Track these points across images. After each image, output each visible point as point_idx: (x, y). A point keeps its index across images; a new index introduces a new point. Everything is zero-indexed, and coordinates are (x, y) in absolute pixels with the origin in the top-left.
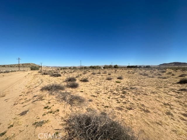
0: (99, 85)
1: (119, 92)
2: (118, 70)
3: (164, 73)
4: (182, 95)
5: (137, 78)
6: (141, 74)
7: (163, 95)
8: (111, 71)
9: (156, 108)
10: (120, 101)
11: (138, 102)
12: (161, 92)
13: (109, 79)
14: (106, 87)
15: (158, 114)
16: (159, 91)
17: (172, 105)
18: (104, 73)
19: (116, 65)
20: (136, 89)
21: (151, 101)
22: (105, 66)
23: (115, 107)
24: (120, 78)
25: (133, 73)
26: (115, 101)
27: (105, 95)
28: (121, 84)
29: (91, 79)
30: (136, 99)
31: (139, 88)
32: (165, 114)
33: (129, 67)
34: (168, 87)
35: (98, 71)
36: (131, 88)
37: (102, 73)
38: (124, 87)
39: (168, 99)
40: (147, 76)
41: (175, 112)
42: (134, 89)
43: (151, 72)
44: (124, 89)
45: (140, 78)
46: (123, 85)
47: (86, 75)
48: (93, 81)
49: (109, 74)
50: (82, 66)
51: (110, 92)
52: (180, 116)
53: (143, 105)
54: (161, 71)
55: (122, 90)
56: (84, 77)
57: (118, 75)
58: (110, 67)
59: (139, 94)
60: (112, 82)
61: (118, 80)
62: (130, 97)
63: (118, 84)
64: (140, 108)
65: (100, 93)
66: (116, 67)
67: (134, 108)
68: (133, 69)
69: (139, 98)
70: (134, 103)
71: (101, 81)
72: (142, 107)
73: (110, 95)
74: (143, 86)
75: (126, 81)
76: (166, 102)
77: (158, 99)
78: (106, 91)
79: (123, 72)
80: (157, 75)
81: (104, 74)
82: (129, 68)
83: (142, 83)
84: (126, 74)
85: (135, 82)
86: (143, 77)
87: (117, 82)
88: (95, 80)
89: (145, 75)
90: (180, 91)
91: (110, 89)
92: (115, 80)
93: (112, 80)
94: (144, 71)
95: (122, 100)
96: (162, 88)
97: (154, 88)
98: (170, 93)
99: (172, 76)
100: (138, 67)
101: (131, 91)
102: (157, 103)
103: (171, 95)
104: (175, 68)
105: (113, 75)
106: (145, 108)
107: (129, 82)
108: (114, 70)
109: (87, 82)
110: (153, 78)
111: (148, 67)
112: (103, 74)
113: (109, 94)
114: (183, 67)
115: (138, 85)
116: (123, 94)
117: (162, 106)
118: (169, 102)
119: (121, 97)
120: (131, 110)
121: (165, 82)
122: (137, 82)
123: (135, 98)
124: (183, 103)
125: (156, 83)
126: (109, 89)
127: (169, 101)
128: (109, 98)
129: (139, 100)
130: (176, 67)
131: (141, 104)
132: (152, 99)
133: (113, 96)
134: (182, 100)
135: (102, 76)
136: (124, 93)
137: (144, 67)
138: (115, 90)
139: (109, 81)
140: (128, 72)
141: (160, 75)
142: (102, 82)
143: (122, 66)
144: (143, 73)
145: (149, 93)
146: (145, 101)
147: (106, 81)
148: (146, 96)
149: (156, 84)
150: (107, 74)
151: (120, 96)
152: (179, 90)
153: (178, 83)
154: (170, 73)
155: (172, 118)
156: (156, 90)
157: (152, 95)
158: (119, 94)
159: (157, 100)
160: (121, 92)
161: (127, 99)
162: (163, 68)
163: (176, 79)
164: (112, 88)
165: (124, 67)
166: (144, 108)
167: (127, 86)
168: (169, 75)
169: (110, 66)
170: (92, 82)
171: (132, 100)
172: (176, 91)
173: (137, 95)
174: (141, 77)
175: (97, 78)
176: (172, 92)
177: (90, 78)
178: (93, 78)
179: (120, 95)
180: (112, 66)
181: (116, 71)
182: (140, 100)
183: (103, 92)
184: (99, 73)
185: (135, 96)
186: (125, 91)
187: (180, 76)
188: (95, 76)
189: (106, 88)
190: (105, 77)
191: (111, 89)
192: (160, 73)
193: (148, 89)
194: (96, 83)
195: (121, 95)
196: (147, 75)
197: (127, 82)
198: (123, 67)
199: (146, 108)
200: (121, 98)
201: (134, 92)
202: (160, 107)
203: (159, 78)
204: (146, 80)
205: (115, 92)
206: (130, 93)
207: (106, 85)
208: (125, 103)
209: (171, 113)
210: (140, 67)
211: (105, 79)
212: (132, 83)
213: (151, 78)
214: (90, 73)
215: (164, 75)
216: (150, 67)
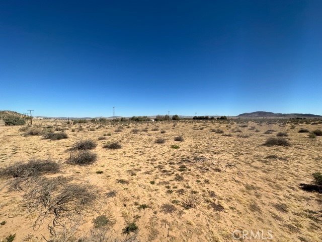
0: (140, 155)
1: (173, 167)
2: (178, 124)
3: (246, 129)
4: (271, 167)
5: (207, 138)
6: (213, 131)
7: (244, 168)
8: (167, 125)
9: (234, 199)
10: (174, 188)
11: (204, 188)
12: (242, 163)
13: (160, 142)
14: (152, 158)
15: (238, 211)
16: (239, 162)
17: (259, 188)
18: (155, 130)
19: (176, 116)
20: (203, 161)
21: (225, 184)
22: (157, 117)
23: (161, 205)
24: (179, 139)
25: (201, 129)
26: (162, 190)
27: (147, 175)
28: (179, 150)
29: (127, 141)
30: (202, 181)
31: (208, 158)
32: (249, 211)
33: (195, 118)
34: (251, 153)
35: (144, 125)
36: (196, 159)
37: (151, 129)
38: (183, 156)
39: (251, 176)
40: (222, 134)
41: (264, 202)
42: (199, 159)
43: (227, 126)
44: (183, 160)
45: (211, 137)
46: (183, 153)
47: (120, 134)
48: (130, 145)
49: (163, 132)
50: (116, 117)
51: (157, 170)
52: (271, 210)
53: (212, 194)
54: (241, 125)
55: (180, 163)
56: (116, 139)
57: (176, 134)
58: (166, 118)
59: (207, 170)
60: (165, 148)
61: (176, 142)
62: (191, 177)
63: (175, 150)
64: (208, 201)
65: (138, 173)
66: (175, 118)
67: (197, 203)
68: (201, 122)
69: (207, 178)
70: (197, 191)
71: (146, 145)
72: (211, 199)
73: (156, 175)
74: (215, 153)
75: (188, 144)
76: (250, 183)
77: (237, 178)
78: (151, 167)
79: (186, 127)
80: (235, 132)
81: (154, 132)
82: (196, 121)
83: (214, 147)
84: (191, 130)
85: (203, 145)
86: (216, 135)
87: (173, 147)
88: (134, 144)
89: (219, 132)
90: (267, 160)
91: (159, 161)
92: (170, 143)
93: (166, 143)
94: (217, 124)
95: (176, 185)
96: (242, 154)
97: (231, 155)
98: (254, 164)
99: (255, 133)
100: (209, 119)
101: (195, 165)
102: (235, 187)
103: (256, 168)
104: (259, 120)
105: (168, 133)
106: (215, 200)
107: (193, 146)
108: (173, 124)
109: (119, 150)
110: (230, 137)
111: (223, 118)
112: (152, 132)
113: (154, 174)
114: (269, 118)
115: (208, 152)
116: (181, 171)
117: (243, 191)
118: (254, 181)
119: (176, 178)
120: (191, 209)
121: (247, 143)
122: (207, 145)
123: (200, 179)
124: (274, 183)
125: (234, 145)
126: (157, 162)
127: (254, 179)
128: (153, 183)
129: (207, 182)
130: (260, 118)
131: (209, 192)
132: (228, 179)
133: (161, 178)
134: (271, 176)
135: (149, 135)
136: (183, 170)
137: (218, 119)
138: (166, 164)
139: (159, 146)
140: (195, 128)
141: (240, 131)
142: (147, 147)
143: (185, 117)
144: (216, 129)
145: (222, 166)
146: (217, 185)
147: (155, 145)
148: (218, 173)
149: (234, 147)
150: (159, 131)
151: (174, 177)
152: (267, 158)
153: (264, 145)
154: (253, 128)
155: (259, 218)
156: (234, 159)
157: (228, 170)
158: (172, 171)
159: (236, 181)
160: (177, 167)
161: (185, 183)
162: (243, 119)
163: (261, 138)
164: (163, 160)
165: (189, 119)
166: (213, 201)
167: (189, 155)
168: (252, 132)
169: (166, 116)
170: (127, 150)
171: (195, 182)
172: (263, 160)
173: (203, 172)
174: (213, 135)
175: (141, 138)
176: (258, 162)
177: (125, 140)
178: (131, 141)
179: (175, 173)
180: (169, 117)
181: (174, 126)
182: (209, 183)
183: (143, 171)
184: (146, 131)
185: (200, 174)
186: (185, 164)
187: (266, 133)
188: (137, 136)
189: (152, 160)
190: (154, 138)
191: (160, 163)
192: (240, 129)
193: (222, 158)
194: (134, 151)
195: (177, 175)
196: (222, 132)
197: (190, 146)
198: (187, 119)
199: (217, 200)
200: (175, 182)
201: (200, 166)
202: (241, 195)
203: (238, 136)
204: (220, 142)
205: (167, 168)
206: (192, 168)
207: (153, 154)
208: (181, 192)
209: (259, 205)
210: (212, 118)
211: (153, 141)
212: (199, 147)
213: (227, 137)
214: (129, 130)
215: (245, 131)
216: (226, 119)
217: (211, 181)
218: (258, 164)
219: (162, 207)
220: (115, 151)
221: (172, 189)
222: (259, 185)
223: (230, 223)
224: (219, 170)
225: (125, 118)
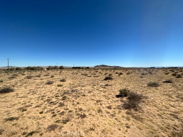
0: (33, 94)
1: (58, 99)
2: (63, 71)
3: (97, 73)
4: (106, 90)
5: (80, 79)
6: (83, 74)
7: (96, 92)
8: (56, 72)
9: (91, 109)
10: (57, 112)
11: (76, 108)
12: (95, 90)
13: (49, 83)
14: (42, 95)
15: (93, 115)
16: (94, 89)
17: (102, 101)
18: (46, 76)
19: (62, 66)
20: (77, 92)
21: (87, 102)
22: (49, 67)
24: (63, 81)
25: (77, 74)
26: (49, 116)
27: (37, 108)
28: (62, 87)
29: (21, 86)
30: (75, 103)
31: (79, 89)
32: (97, 113)
33: (74, 68)
34: (99, 84)
35: (38, 73)
36: (73, 91)
37: (43, 75)
38: (65, 91)
39: (99, 95)
40: (87, 76)
41: (103, 107)
42: (74, 91)
43: (89, 72)
44: (65, 93)
45: (81, 78)
46: (65, 89)
47: (13, 81)
48: (24, 88)
49: (52, 77)
50: (10, 67)
51: (46, 103)
52: (106, 110)
53: (81, 110)
54: (95, 71)
55: (62, 95)
56: (8, 85)
57: (61, 77)
58: (55, 68)
59: (79, 96)
60: (53, 87)
61: (61, 82)
62: (69, 102)
63: (60, 88)
64: (78, 115)
65: (29, 109)
66: (61, 68)
67: (72, 118)
68: (77, 70)
69: (78, 101)
70: (72, 110)
71: (38, 87)
72: (80, 113)
73: (45, 107)
74: (83, 86)
75: (69, 83)
76: (98, 99)
77: (93, 98)
78: (41, 101)
79: (68, 73)
80: (93, 75)
81: (46, 77)
82: (74, 69)
83: (83, 83)
84: (71, 75)
85: (77, 82)
86: (84, 77)
87: (59, 86)
88: (27, 87)
89: (86, 75)
90: (105, 87)
91: (48, 96)
92: (57, 83)
93: (54, 84)
94: (85, 71)
95: (59, 110)
96: (95, 85)
97: (91, 87)
98: (100, 90)
99: (101, 75)
100: (81, 68)
101: (72, 95)
102: (92, 103)
103: (101, 91)
104: (103, 69)
105: (56, 77)
107: (72, 84)
108: (59, 71)
109: (11, 93)
110: (91, 77)
111: (88, 68)
112: (44, 77)
113: (43, 106)
114: (106, 68)
115: (79, 86)
116: (63, 100)
117: (95, 104)
118: (100, 98)
119: (59, 105)
120: (68, 123)
121: (98, 80)
122: (79, 82)
123: (74, 103)
124: (107, 97)
125: (92, 81)
126: (47, 97)
127: (100, 97)
128: (41, 113)
129: (78, 103)
130: (103, 68)
131: (79, 109)
132: (89, 99)
133: (49, 108)
134: (106, 94)
135: (42, 79)
136: (64, 99)
137: (85, 68)
138: (53, 97)
139: (48, 86)
140: (73, 74)
141: (95, 74)
142: (39, 88)
143: (68, 67)
144: (84, 73)
145: (86, 93)
146: (83, 104)
147: (45, 86)
148: (84, 97)
149: (92, 82)
150: (50, 76)
151: (58, 105)
152: (105, 86)
153: (104, 80)
154: (100, 72)
155: (101, 115)
156: (92, 89)
157: (89, 95)
158: (57, 101)
159: (92, 100)
160: (61, 98)
161: (65, 107)
162: (96, 68)
163: (103, 77)
164: (51, 95)
165: (70, 68)
166: (81, 114)
167: (69, 89)
168: (100, 74)
169: (55, 66)
170: (19, 92)
171: (71, 105)
172: (103, 87)
173: (76, 98)
174: (83, 77)
175: (33, 83)
176: (102, 88)
177: (19, 84)
178: (25, 85)
179: (59, 102)
180: (57, 67)
181: (60, 73)
182: (79, 104)
183: (34, 106)
184: (39, 76)
185: (74, 100)
186: (66, 95)
187: (105, 75)
188: (31, 80)
189: (42, 97)
190: (45, 81)
191: (49, 97)
192: (95, 73)
193: (87, 89)
194: (27, 92)
195: (60, 103)
196: (87, 75)
197: (70, 84)
198: (69, 68)
199: (83, 112)
200: (59, 108)
201: (75, 95)
202: (94, 106)
203: (94, 77)
204: (86, 80)
205: (54, 100)
206: (70, 97)
207: (44, 92)
208: (62, 113)
209: (101, 109)
210: (83, 68)
211: (44, 83)
212: (75, 84)
213: (89, 77)
214: (24, 77)
215: (97, 74)
216: (89, 68)
217: (80, 102)
218: (102, 89)
219: (48, 128)
220: (7, 94)
221: (56, 113)
222: (102, 99)
223: (89, 123)
224: (84, 96)
225: (20, 68)
